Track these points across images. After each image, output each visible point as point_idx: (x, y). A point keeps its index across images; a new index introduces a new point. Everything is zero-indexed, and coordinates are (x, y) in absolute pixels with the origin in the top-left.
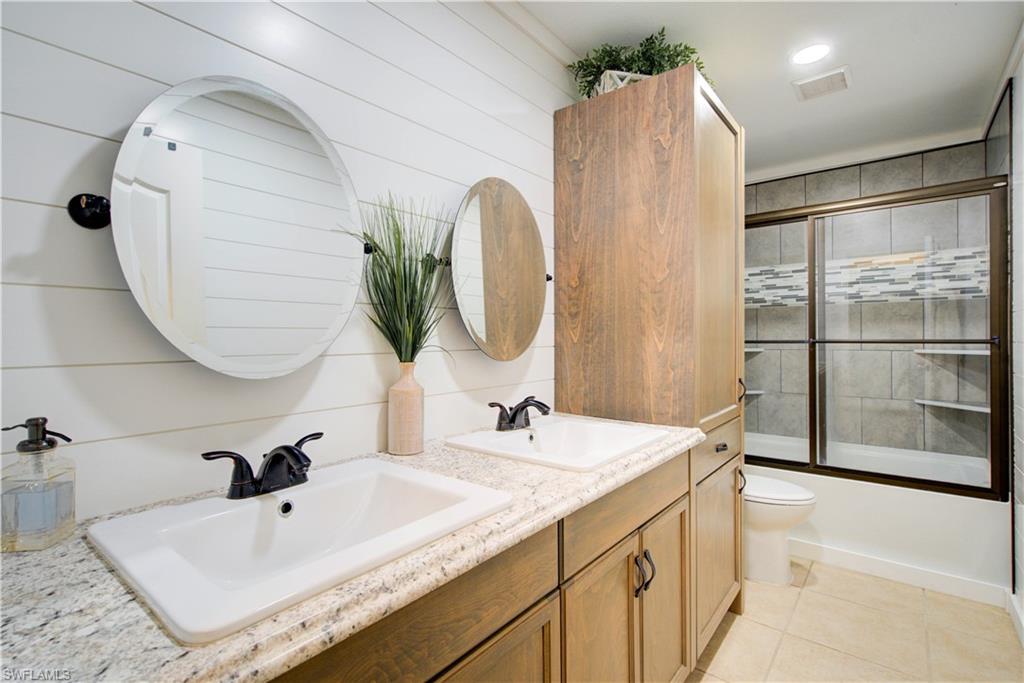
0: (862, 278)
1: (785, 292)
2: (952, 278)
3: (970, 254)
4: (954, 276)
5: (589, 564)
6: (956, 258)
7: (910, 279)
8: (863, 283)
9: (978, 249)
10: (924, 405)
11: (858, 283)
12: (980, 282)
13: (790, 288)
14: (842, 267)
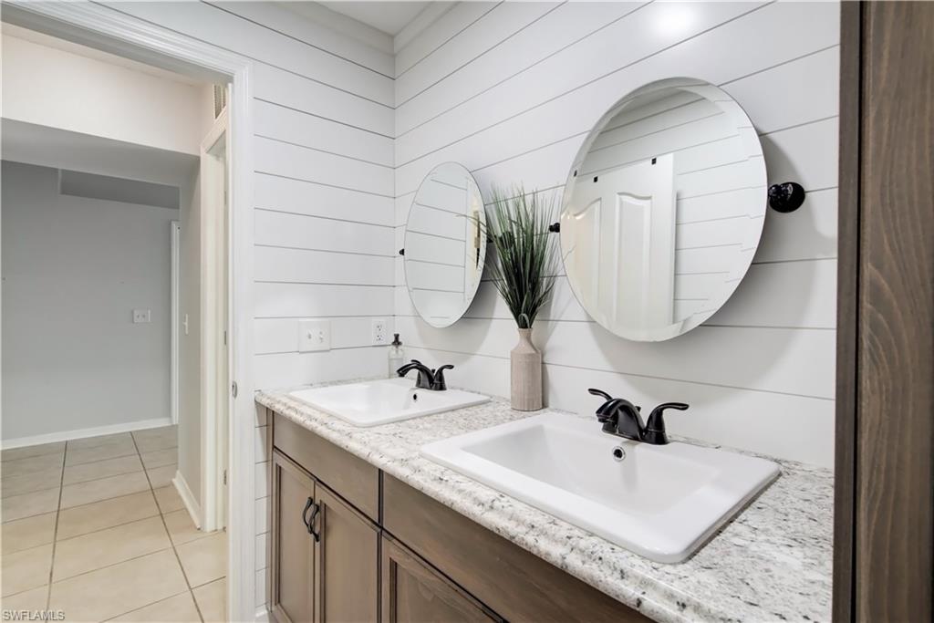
5: (409, 548)
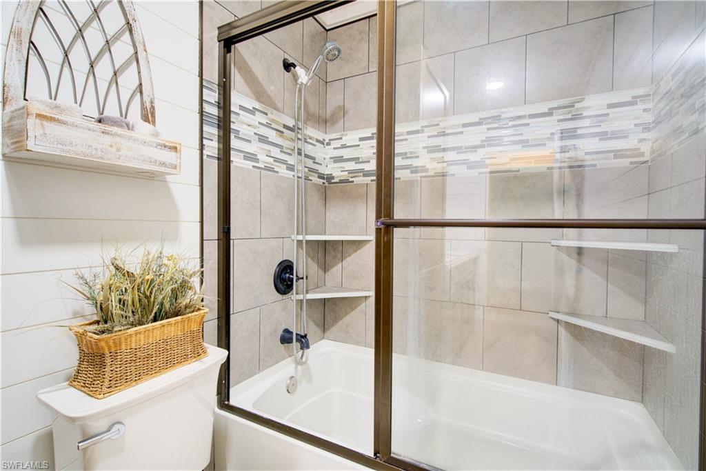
0: (489, 139)
1: (352, 166)
2: (604, 136)
3: (629, 99)
4: (606, 133)
6: (610, 106)
7: (549, 139)
8: (489, 146)
9: (641, 92)
10: (558, 321)
11: (483, 146)
12: (641, 140)
13: (356, 160)
14: (465, 125)
